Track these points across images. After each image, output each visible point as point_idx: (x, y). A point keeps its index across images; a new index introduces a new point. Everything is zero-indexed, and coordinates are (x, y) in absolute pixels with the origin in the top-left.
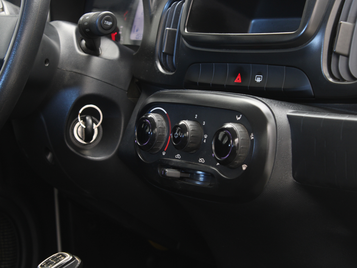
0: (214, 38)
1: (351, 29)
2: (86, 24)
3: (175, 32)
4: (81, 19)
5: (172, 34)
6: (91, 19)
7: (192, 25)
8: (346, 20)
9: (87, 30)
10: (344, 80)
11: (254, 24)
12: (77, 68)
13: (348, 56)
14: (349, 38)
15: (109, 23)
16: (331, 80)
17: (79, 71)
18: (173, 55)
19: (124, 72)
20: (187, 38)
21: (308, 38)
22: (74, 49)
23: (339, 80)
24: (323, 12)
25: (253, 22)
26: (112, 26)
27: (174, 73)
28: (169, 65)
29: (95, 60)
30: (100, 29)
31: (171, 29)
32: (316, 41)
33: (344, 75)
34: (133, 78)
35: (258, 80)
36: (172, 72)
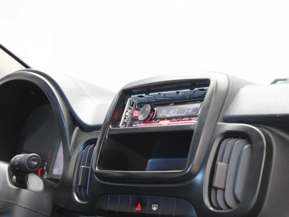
0: (119, 175)
1: (226, 168)
2: (16, 163)
3: (88, 169)
4: (13, 159)
5: (86, 171)
6: (20, 160)
7: (102, 164)
8: (221, 161)
9: (18, 169)
10: (221, 209)
11: (151, 163)
12: (9, 198)
13: (224, 190)
14: (224, 175)
15: (36, 163)
16: (211, 209)
17: (10, 202)
18: (86, 188)
19: (47, 201)
20: (98, 174)
21: (192, 175)
22: (7, 184)
23: (218, 209)
24: (204, 155)
25: (150, 161)
26: (38, 165)
27: (87, 202)
28: (83, 196)
29: (24, 192)
30: (28, 168)
31: (85, 167)
32: (199, 177)
33: (222, 205)
34: (54, 206)
35: (155, 209)
36: (86, 201)
